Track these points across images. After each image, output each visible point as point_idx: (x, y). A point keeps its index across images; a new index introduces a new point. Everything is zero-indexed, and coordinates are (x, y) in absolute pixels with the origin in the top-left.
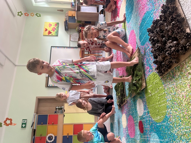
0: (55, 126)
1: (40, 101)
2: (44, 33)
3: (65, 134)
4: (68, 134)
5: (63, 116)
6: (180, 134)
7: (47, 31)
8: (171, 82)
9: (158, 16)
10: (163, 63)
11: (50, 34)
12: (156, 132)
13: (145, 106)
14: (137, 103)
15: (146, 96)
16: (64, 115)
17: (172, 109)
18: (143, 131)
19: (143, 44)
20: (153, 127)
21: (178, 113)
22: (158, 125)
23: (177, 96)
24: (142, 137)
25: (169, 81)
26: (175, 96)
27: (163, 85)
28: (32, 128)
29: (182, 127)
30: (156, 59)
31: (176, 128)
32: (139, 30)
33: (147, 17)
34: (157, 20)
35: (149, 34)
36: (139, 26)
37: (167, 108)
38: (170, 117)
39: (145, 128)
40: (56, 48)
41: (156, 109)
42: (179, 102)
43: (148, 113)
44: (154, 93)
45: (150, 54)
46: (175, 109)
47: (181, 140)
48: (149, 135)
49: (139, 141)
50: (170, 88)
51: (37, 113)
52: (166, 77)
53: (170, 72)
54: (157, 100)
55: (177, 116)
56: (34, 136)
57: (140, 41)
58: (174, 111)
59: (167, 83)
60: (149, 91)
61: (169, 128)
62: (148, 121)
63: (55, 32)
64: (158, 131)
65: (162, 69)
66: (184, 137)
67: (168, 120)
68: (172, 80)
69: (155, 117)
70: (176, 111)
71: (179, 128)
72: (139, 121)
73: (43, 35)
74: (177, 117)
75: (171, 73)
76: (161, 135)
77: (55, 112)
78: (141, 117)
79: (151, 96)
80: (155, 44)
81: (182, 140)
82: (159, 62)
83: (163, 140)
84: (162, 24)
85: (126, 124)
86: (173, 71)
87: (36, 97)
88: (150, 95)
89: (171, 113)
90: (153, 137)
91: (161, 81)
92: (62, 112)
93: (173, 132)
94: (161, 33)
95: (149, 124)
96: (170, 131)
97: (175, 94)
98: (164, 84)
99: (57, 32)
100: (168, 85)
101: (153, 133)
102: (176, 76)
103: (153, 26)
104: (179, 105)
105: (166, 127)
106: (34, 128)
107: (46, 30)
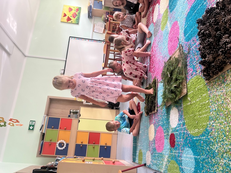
0: (67, 132)
1: (52, 101)
2: (62, 19)
3: (79, 143)
4: (82, 143)
5: (77, 121)
6: (222, 150)
7: (66, 17)
8: (219, 88)
9: (213, 3)
10: (213, 64)
11: (70, 21)
12: (190, 147)
13: (181, 116)
14: (170, 112)
15: (184, 105)
16: (79, 121)
17: (216, 121)
18: (175, 145)
19: (188, 39)
20: (187, 141)
21: (222, 126)
22: (195, 139)
23: (225, 105)
24: (173, 152)
25: (217, 87)
26: (223, 106)
27: (209, 92)
28: (41, 131)
29: (225, 142)
30: (203, 59)
31: (218, 143)
32: (185, 22)
33: (198, 4)
34: (213, 8)
35: (199, 26)
36: (185, 16)
37: (210, 119)
38: (212, 130)
39: (177, 141)
40: (76, 39)
41: (194, 120)
42: (226, 113)
43: (184, 124)
44: (195, 102)
45: (196, 53)
46: (220, 121)
47: (222, 158)
48: (182, 150)
49: (167, 156)
50: (217, 96)
51: (48, 115)
52: (213, 82)
53: (219, 76)
54: (198, 109)
55: (221, 129)
56: (43, 141)
57: (185, 36)
58: (218, 123)
59: (214, 89)
60: (189, 98)
61: (208, 143)
62: (182, 134)
63: (75, 19)
64: (194, 145)
65: (210, 71)
66: (226, 155)
67: (208, 134)
68: (221, 85)
69: (192, 129)
70: (221, 124)
71: (221, 144)
72: (170, 134)
73: (61, 22)
74: (222, 131)
75: (221, 77)
76: (197, 151)
77: (69, 116)
78: (174, 129)
79: (191, 104)
80: (205, 39)
81: (224, 158)
82: (208, 62)
83: (199, 157)
84: (219, 14)
85: (154, 137)
86: (224, 75)
87: (48, 96)
88: (189, 103)
89: (213, 126)
90: (186, 153)
91: (206, 86)
92: (77, 117)
93: (213, 148)
94: (216, 25)
95: (183, 138)
96: (209, 147)
97: (223, 103)
98: (209, 90)
99: (78, 19)
100: (215, 92)
101: (187, 149)
102: (227, 81)
103: (205, 16)
104: (225, 117)
105: (205, 142)
106: (43, 132)
107: (65, 15)
